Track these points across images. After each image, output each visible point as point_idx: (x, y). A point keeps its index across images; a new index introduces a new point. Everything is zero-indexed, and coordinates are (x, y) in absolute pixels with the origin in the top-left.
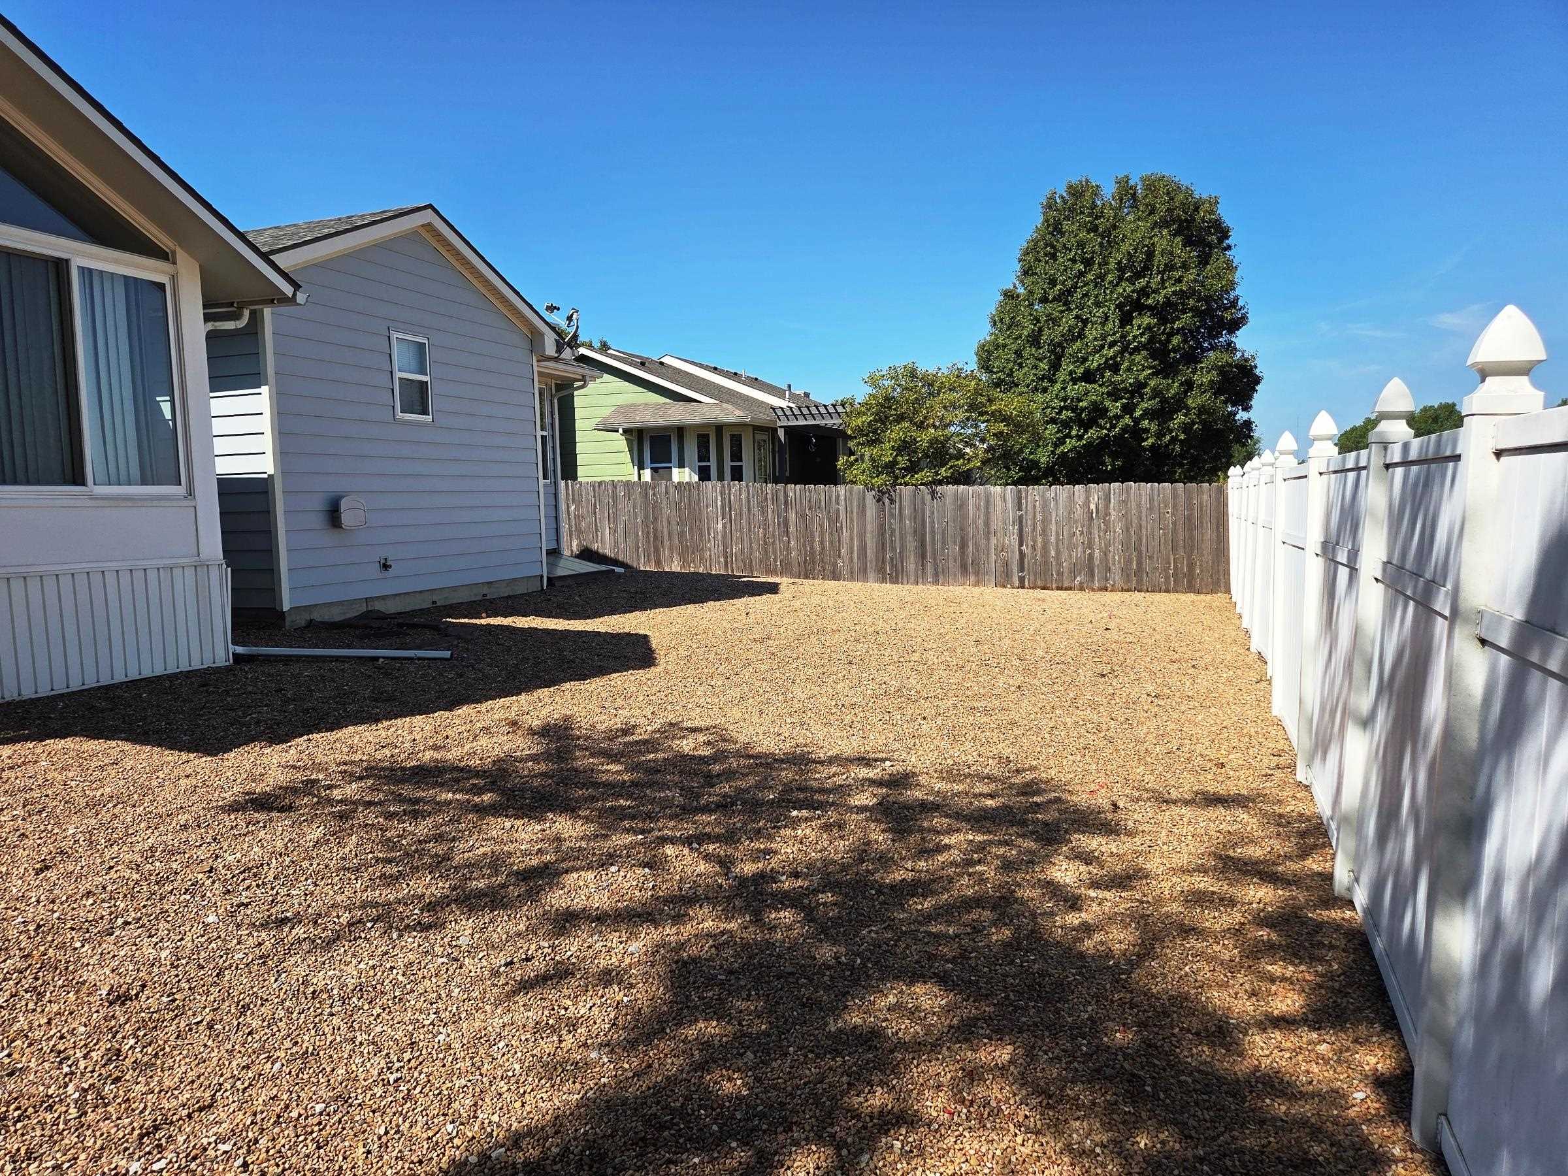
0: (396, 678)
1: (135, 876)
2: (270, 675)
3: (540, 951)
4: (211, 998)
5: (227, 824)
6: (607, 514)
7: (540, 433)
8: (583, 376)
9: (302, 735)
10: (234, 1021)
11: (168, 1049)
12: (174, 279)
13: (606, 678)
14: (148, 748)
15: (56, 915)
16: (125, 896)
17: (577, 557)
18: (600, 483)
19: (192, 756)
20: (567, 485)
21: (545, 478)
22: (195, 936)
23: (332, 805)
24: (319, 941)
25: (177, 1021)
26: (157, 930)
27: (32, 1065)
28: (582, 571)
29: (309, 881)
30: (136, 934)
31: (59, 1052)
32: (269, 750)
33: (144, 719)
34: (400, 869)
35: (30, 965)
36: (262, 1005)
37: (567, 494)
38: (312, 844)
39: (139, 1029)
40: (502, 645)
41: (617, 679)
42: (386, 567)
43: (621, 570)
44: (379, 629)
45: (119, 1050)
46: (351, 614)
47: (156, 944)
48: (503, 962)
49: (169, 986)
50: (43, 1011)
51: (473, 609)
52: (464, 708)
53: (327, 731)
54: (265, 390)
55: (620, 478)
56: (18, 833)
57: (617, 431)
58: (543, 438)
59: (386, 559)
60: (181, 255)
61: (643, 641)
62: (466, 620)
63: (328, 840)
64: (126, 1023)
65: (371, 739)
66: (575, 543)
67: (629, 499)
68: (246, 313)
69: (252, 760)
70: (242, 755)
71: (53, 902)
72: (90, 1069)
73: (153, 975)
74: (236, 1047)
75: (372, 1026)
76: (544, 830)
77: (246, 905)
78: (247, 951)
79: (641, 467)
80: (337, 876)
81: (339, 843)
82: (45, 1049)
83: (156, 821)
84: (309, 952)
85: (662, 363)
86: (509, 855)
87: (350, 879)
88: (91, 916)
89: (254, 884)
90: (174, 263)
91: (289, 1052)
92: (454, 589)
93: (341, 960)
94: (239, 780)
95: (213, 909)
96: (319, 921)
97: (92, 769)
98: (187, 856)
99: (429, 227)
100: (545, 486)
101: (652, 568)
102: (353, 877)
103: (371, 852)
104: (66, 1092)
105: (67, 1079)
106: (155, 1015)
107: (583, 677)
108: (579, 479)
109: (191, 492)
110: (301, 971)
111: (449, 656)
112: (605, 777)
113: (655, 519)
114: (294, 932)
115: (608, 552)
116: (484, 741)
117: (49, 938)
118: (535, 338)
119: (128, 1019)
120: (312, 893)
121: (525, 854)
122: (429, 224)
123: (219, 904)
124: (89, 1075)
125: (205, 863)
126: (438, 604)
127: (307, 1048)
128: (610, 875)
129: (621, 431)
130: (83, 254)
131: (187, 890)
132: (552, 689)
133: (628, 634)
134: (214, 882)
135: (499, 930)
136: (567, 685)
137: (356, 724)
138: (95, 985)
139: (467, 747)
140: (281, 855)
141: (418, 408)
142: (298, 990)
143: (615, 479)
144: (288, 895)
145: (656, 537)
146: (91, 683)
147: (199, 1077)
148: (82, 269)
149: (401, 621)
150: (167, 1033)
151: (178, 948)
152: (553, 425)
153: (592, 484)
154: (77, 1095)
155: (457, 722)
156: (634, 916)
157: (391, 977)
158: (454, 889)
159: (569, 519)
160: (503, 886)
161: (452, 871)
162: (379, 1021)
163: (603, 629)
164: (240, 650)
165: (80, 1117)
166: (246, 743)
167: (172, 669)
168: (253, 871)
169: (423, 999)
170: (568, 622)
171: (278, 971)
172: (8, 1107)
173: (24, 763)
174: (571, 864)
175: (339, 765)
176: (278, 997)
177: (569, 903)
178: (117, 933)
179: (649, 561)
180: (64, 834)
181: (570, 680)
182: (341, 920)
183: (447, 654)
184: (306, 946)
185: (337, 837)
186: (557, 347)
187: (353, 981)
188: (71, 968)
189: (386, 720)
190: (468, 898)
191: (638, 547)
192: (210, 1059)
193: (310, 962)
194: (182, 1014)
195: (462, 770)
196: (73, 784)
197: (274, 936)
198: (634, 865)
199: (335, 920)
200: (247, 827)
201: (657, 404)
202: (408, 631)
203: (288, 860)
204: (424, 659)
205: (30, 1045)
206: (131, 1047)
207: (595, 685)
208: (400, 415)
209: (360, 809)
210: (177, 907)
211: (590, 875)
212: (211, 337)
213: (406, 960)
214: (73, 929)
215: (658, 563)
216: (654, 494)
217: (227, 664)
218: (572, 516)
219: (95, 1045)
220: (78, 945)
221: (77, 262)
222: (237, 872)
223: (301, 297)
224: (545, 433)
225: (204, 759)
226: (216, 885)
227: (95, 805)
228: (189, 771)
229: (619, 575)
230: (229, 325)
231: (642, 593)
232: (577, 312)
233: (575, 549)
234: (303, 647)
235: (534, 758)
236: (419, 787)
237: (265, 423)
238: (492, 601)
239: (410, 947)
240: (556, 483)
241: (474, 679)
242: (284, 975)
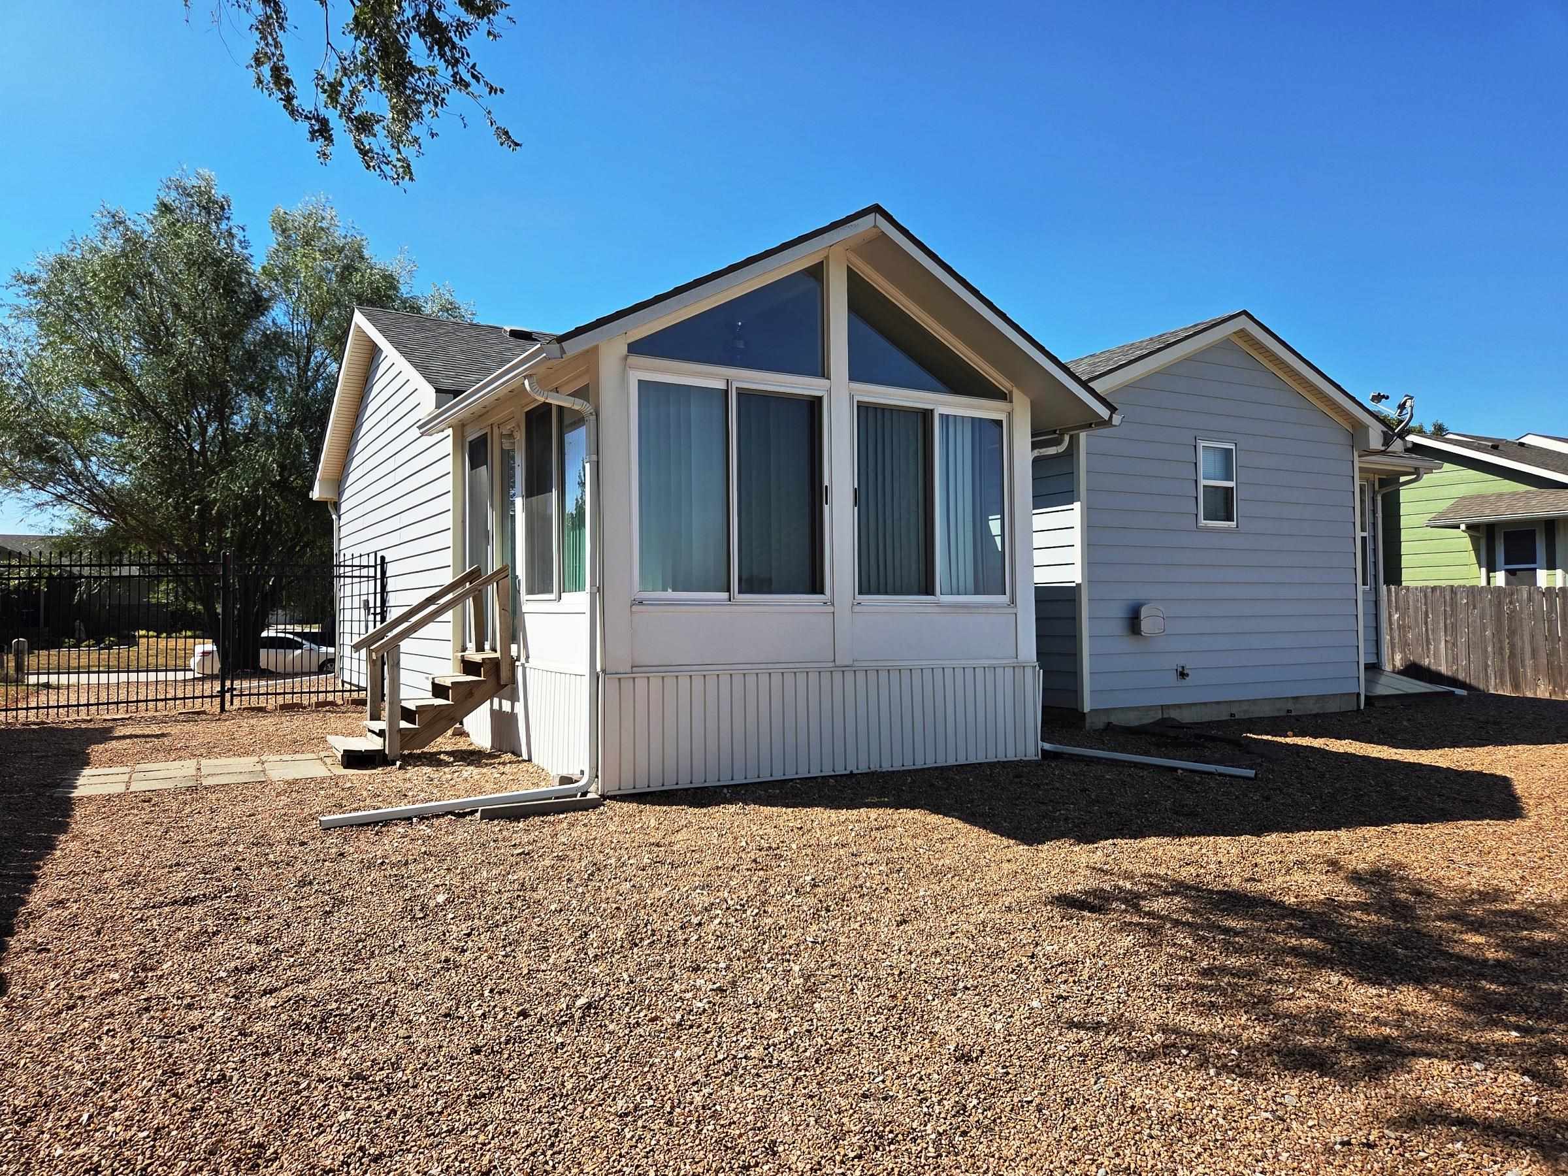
0: (1197, 792)
1: (972, 946)
2: (1074, 774)
3: (1385, 1141)
4: (1039, 1081)
5: (1044, 913)
6: (1442, 625)
7: (1359, 534)
8: (1416, 468)
9: (1107, 839)
10: (1059, 1111)
11: (1004, 1119)
12: (1010, 415)
13: (1451, 825)
14: (976, 829)
15: (913, 966)
16: (964, 963)
17: (1400, 673)
18: (1434, 589)
19: (1012, 842)
20: (1389, 591)
21: (1364, 583)
22: (1022, 1017)
23: (1140, 916)
24: (1134, 1054)
25: (1010, 1094)
26: (991, 1001)
27: (900, 1096)
28: (1410, 691)
29: (1122, 989)
30: (974, 1000)
31: (920, 1092)
32: (1077, 849)
33: (972, 801)
34: (1213, 999)
35: (896, 1005)
36: (1084, 1104)
37: (1389, 600)
38: (1122, 951)
39: (980, 1091)
40: (1314, 769)
41: (1468, 828)
42: (1183, 675)
43: (1464, 693)
44: (1176, 738)
45: (965, 1106)
46: (1147, 720)
47: (991, 1015)
48: (1338, 1139)
49: (1003, 1058)
50: (906, 1049)
51: (1279, 725)
52: (1274, 836)
53: (1130, 838)
54: (1077, 506)
55: (1462, 583)
56: (884, 887)
57: (1458, 527)
58: (1364, 539)
59: (1183, 667)
60: (1017, 395)
61: (1503, 784)
62: (1269, 738)
63: (1138, 951)
64: (970, 1082)
65: (1175, 853)
66: (1398, 657)
67: (1474, 608)
68: (1067, 438)
69: (1063, 855)
70: (1054, 849)
71: (910, 953)
72: (943, 1115)
73: (990, 1043)
74: (1063, 1138)
75: (1193, 1164)
76: (1380, 996)
77: (1065, 998)
78: (1067, 1044)
79: (1491, 568)
80: (1149, 991)
81: (1148, 957)
82: (909, 1085)
83: (986, 898)
84: (1125, 1063)
85: (1522, 444)
86: (1339, 1015)
87: (1161, 998)
88: (939, 974)
89: (1071, 979)
90: (1011, 401)
91: (1112, 1161)
92: (1254, 702)
93: (1157, 1082)
94: (1053, 873)
95: (1037, 995)
96: (1133, 1033)
97: (934, 840)
98: (1012, 937)
99: (1242, 333)
100: (1364, 592)
101: (1507, 692)
102: (1164, 996)
103: (1181, 974)
104: (925, 1131)
105: (926, 1119)
106: (992, 1082)
107: (1420, 820)
108: (1404, 584)
109: (1013, 601)
110: (1118, 1080)
111: (1253, 776)
112: (1458, 949)
113: (1512, 633)
114: (1110, 1038)
115: (1443, 669)
116: (1298, 876)
117: (909, 986)
118: (1357, 432)
119: (972, 1079)
120: (1124, 1002)
121: (1359, 1018)
122: (1242, 330)
123: (1041, 991)
124: (942, 1120)
125: (1027, 948)
126: (1237, 717)
127: (1129, 1164)
128: (1474, 1073)
129: (1463, 527)
130: (944, 404)
131: (1014, 970)
132: (1380, 829)
133: (1480, 774)
134: (1036, 968)
135: (1331, 1099)
136: (1399, 827)
137: (1159, 836)
138: (944, 1038)
139: (1279, 880)
140: (1094, 956)
141: (1222, 514)
142: (1117, 1100)
143: (1456, 583)
144: (1102, 999)
145: (1512, 655)
146: (930, 763)
147: (1031, 1156)
148: (941, 415)
149: (1197, 731)
150: (1003, 1103)
151: (1008, 1024)
152: (1374, 525)
153: (1423, 590)
154: (933, 1136)
155: (1267, 850)
156: (1512, 1134)
157: (1211, 1117)
158: (1275, 1038)
159: (1391, 629)
160: (1333, 1050)
161: (1271, 1017)
162: (1200, 1161)
163: (1443, 763)
164: (1047, 746)
165: (936, 1157)
166: (1058, 839)
167: (991, 758)
168: (1069, 966)
169: (1246, 1152)
170: (1395, 750)
171: (1097, 1074)
172: (885, 1127)
173: (886, 827)
174: (1418, 1045)
175: (1144, 875)
176: (1099, 1100)
177: (1419, 1092)
178: (959, 995)
179: (1503, 683)
180: (916, 895)
181: (1403, 822)
182: (1155, 1038)
183: (1250, 773)
184: (1122, 1055)
185: (1147, 951)
186: (1385, 439)
187: (1171, 1108)
188: (926, 1017)
189: (1189, 835)
190: (1291, 1053)
191: (1487, 666)
192: (1040, 1141)
193: (1127, 1074)
194: (1015, 1089)
195: (1275, 905)
196: (921, 851)
197: (1092, 1037)
198: (1507, 1069)
199: (1149, 1036)
200: (1062, 921)
201: (1514, 494)
202: (1206, 744)
203: (1101, 962)
204: (1225, 775)
205: (898, 1078)
206: (974, 1106)
207: (1437, 831)
208: (1203, 522)
209: (1168, 926)
210: (1006, 984)
211: (1446, 1067)
212: (1036, 461)
213: (1226, 1103)
214: (926, 982)
215: (1516, 686)
216: (1511, 603)
217: (1036, 758)
218: (1395, 626)
219: (946, 1094)
220: (930, 998)
221: (939, 410)
222: (1056, 963)
223: (1116, 419)
224: (1365, 534)
225: (1021, 847)
226: (1038, 972)
227: (938, 873)
228: (1011, 856)
229: (1462, 698)
230: (1052, 451)
231: (1495, 723)
232: (1411, 398)
233: (1398, 663)
234: (1104, 750)
235: (1364, 907)
236: (1228, 915)
237: (1075, 537)
238: (1298, 718)
239: (1230, 1090)
240: (1376, 590)
241: (1282, 804)
242: (1102, 1080)
